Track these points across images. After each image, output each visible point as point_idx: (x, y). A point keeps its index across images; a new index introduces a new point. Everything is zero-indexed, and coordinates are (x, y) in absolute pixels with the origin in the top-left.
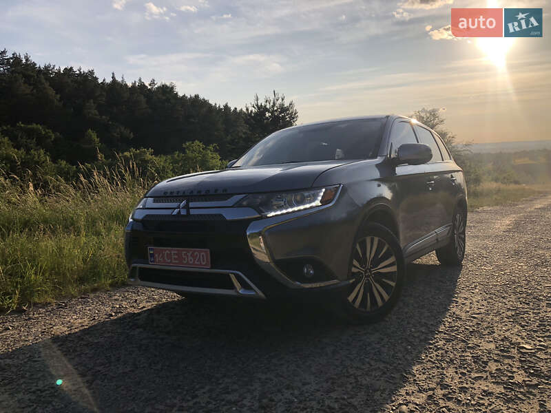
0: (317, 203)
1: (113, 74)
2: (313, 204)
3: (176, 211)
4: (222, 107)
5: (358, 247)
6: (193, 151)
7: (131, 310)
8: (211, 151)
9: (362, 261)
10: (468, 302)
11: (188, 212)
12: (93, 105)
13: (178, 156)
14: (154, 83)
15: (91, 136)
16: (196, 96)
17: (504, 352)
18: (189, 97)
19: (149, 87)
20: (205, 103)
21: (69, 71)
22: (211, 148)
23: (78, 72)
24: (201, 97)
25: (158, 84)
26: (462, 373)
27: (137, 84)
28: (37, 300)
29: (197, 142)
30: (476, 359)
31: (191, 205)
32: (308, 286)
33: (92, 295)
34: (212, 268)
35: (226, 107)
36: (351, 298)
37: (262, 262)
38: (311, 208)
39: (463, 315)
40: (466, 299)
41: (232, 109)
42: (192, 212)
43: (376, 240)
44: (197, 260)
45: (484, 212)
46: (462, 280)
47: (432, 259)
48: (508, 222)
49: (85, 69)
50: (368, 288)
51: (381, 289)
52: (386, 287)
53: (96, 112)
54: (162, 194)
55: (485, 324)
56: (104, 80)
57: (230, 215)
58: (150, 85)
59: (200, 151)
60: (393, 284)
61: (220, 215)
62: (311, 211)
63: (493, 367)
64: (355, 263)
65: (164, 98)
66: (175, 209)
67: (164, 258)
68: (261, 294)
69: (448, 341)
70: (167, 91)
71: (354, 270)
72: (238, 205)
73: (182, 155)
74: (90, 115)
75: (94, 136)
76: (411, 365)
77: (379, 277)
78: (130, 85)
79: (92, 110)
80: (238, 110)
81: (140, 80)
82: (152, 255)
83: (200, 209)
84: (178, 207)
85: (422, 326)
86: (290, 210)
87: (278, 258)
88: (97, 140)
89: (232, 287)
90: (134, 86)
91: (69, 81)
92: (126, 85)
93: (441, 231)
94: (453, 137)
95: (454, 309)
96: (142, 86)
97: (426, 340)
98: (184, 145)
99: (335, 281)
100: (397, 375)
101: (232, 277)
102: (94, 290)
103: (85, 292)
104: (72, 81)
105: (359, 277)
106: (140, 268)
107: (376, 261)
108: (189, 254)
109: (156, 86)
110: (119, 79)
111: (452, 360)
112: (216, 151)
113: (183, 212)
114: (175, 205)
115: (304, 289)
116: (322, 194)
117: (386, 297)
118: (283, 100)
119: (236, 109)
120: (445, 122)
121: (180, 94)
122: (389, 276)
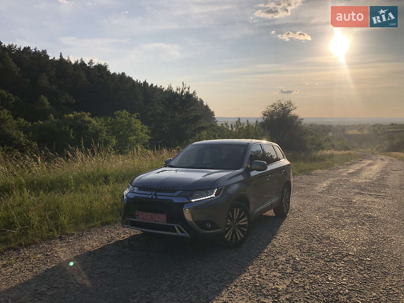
0: (213, 195)
1: (61, 54)
2: (212, 196)
3: (150, 196)
4: (142, 82)
5: (230, 214)
6: (121, 118)
7: (118, 239)
8: (135, 118)
9: (232, 219)
10: (281, 238)
11: (156, 197)
12: (45, 77)
13: (110, 121)
14: (92, 62)
15: (44, 100)
16: (122, 73)
17: (288, 261)
18: (118, 74)
19: (88, 65)
20: (130, 79)
21: (27, 49)
22: (135, 115)
23: (34, 51)
24: (127, 75)
25: (95, 63)
26: (268, 269)
27: (79, 62)
28: (67, 232)
29: (125, 111)
30: (275, 264)
31: (158, 193)
32: (208, 232)
33: (93, 230)
34: (167, 223)
35: (145, 83)
36: (226, 237)
37: (189, 221)
38: (211, 198)
39: (277, 245)
40: (281, 237)
41: (150, 84)
42: (158, 197)
43: (239, 209)
44: (160, 219)
45: (316, 174)
46: (283, 226)
47: (271, 213)
48: (325, 185)
49: (40, 49)
50: (234, 232)
51: (240, 232)
52: (243, 232)
53: (48, 83)
54: (142, 186)
55: (285, 249)
56: (54, 58)
57: (176, 200)
58: (89, 64)
59: (126, 118)
60: (246, 230)
61: (172, 200)
62: (211, 199)
63: (281, 267)
64: (229, 220)
65: (99, 74)
66: (150, 195)
67: (144, 217)
68: (188, 235)
69: (266, 256)
70: (102, 69)
71: (228, 224)
72: (179, 196)
73: (113, 120)
74: (43, 84)
75: (46, 100)
76: (249, 265)
77: (239, 227)
78: (73, 62)
79: (44, 81)
80: (154, 85)
81: (81, 59)
82: (137, 215)
83: (162, 196)
84: (151, 194)
85: (257, 250)
86: (202, 199)
87: (196, 220)
88: (48, 103)
89: (176, 232)
90: (76, 63)
91: (27, 57)
92: (71, 62)
93: (274, 200)
94: (302, 119)
95: (274, 242)
96: (83, 64)
97: (257, 256)
98: (115, 112)
99: (220, 230)
100: (242, 270)
101: (176, 227)
102: (93, 227)
103: (89, 228)
104: (29, 58)
105: (230, 227)
106: (131, 221)
107: (238, 220)
108: (157, 216)
109: (94, 65)
110: (66, 58)
111: (266, 264)
112: (138, 118)
113: (154, 197)
114: (150, 193)
115: (207, 233)
116: (215, 191)
117: (242, 236)
118: (189, 89)
119: (152, 84)
120: (297, 108)
121: (112, 72)
122: (244, 226)
